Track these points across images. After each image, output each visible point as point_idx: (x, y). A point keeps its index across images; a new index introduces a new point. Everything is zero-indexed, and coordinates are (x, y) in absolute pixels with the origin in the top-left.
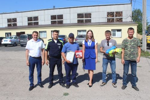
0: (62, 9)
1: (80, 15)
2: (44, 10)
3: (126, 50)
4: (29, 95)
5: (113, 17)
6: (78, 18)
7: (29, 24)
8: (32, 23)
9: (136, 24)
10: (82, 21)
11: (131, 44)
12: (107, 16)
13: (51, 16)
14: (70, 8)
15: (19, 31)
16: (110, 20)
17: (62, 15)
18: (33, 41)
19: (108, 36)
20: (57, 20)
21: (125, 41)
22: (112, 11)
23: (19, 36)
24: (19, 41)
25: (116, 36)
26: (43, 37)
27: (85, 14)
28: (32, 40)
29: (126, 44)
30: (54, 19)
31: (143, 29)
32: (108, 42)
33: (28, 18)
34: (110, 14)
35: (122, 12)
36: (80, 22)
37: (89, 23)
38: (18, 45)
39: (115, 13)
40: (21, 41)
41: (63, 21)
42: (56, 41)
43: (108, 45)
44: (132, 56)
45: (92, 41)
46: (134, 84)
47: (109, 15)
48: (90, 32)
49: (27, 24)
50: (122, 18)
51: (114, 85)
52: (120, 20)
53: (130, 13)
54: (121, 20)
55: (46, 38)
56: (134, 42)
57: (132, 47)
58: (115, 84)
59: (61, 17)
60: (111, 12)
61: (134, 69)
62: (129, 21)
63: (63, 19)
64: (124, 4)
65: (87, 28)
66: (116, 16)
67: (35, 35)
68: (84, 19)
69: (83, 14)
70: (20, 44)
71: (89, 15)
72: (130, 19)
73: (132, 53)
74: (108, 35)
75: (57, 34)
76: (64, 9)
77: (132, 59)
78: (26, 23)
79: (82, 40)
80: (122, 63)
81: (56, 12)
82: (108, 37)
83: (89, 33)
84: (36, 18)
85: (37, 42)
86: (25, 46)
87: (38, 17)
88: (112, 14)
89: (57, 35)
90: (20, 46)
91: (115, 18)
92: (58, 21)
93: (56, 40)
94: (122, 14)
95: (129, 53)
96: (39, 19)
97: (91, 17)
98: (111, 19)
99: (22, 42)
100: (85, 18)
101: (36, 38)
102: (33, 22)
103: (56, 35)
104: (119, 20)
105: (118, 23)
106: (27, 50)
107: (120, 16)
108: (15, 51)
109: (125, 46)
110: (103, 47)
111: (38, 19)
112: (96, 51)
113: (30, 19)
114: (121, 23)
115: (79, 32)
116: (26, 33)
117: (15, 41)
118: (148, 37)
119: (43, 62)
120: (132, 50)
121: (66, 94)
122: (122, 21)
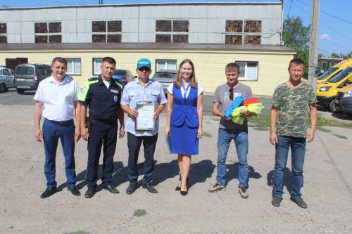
0: (121, 8)
1: (162, 25)
2: (77, 7)
3: (284, 113)
4: (49, 214)
5: (238, 31)
6: (157, 30)
7: (38, 39)
8: (46, 37)
9: (292, 51)
10: (167, 39)
11: (296, 98)
12: (227, 29)
13: (93, 22)
14: (139, 5)
15: (14, 56)
16: (231, 38)
17: (120, 22)
18: (52, 82)
19: (231, 77)
20: (106, 33)
21: (281, 91)
22: (238, 18)
23: (14, 69)
24: (15, 81)
25: (245, 78)
26: (73, 73)
27: (174, 21)
28: (51, 78)
29: (285, 98)
30: (101, 31)
31: (310, 64)
32: (231, 91)
33: (36, 24)
34: (233, 25)
35: (260, 22)
36: (162, 41)
37: (183, 44)
38: (10, 89)
39: (244, 24)
40: (18, 80)
41: (120, 35)
42: (107, 84)
43: (231, 97)
44: (296, 127)
45: (192, 87)
46: (296, 191)
47: (229, 26)
48: (187, 65)
49: (33, 40)
50: (260, 37)
51: (243, 194)
52: (254, 39)
53: (279, 26)
54: (256, 40)
55: (80, 75)
56: (302, 93)
57: (299, 105)
58: (244, 191)
59: (116, 26)
60: (235, 21)
61: (299, 157)
62: (275, 44)
63: (120, 31)
64: (266, 4)
65: (180, 57)
66: (246, 31)
67: (58, 68)
68: (172, 33)
69: (169, 22)
70: (15, 87)
71: (183, 25)
72: (277, 40)
73: (297, 120)
74: (233, 75)
75: (111, 66)
76: (125, 8)
77: (295, 134)
78: (30, 37)
79: (167, 84)
80: (271, 140)
81: (106, 15)
82: (231, 80)
83: (184, 66)
84: (56, 26)
85: (64, 84)
86: (34, 94)
87: (60, 23)
88: (236, 24)
89: (111, 69)
90: (16, 93)
91: (243, 34)
92: (108, 36)
93: (107, 81)
94: (260, 26)
95: (290, 118)
96: (63, 30)
97: (187, 31)
98: (234, 36)
99: (21, 83)
100: (174, 31)
101: (62, 73)
102: (48, 35)
103: (109, 70)
104: (252, 39)
105: (250, 46)
106: (37, 104)
107: (254, 31)
108: (4, 104)
109: (279, 101)
110: (220, 103)
111: (61, 27)
112: (200, 110)
113: (40, 27)
114: (257, 47)
115: (159, 63)
116: (29, 61)
117: (4, 80)
118: (319, 81)
119: (78, 135)
120: (298, 112)
121: (140, 213)
122: (259, 43)
